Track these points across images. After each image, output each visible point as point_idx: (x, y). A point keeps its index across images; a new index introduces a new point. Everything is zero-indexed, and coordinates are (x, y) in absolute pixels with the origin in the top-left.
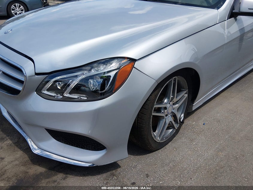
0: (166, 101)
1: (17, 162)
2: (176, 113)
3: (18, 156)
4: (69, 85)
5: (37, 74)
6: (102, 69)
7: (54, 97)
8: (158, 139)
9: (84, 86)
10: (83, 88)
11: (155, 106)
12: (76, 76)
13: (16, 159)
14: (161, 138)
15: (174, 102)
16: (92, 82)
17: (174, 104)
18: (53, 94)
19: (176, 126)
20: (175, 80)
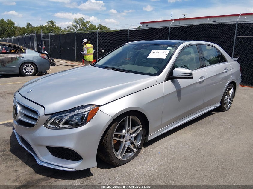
0: (124, 131)
1: (26, 173)
2: (133, 140)
3: (27, 169)
4: (63, 120)
5: (45, 115)
6: (81, 111)
7: (54, 128)
8: (120, 157)
9: (71, 121)
10: (70, 122)
11: (114, 133)
12: (67, 115)
13: (26, 171)
14: (122, 157)
15: (131, 133)
16: (75, 118)
17: (131, 134)
18: (54, 126)
19: (135, 150)
20: (129, 118)
